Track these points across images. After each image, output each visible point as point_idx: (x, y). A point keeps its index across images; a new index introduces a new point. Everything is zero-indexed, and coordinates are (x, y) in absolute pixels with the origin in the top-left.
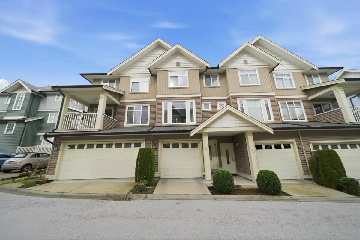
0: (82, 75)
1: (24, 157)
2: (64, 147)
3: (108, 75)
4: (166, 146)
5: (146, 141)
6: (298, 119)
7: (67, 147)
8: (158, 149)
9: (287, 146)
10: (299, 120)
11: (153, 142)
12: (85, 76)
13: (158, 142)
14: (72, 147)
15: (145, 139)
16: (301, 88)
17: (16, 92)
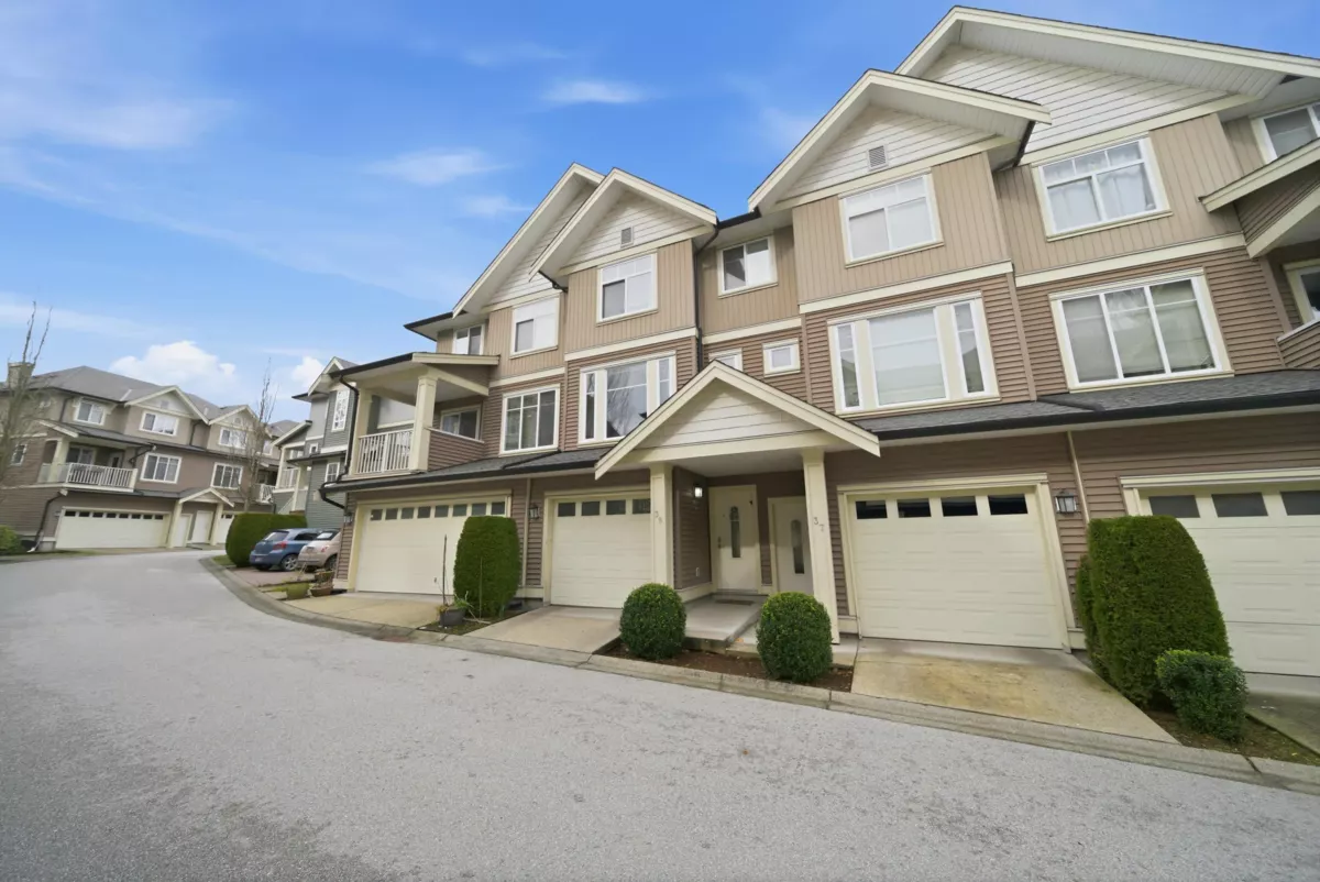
0: (410, 327)
1: (330, 539)
2: (362, 516)
3: (454, 315)
4: (566, 510)
5: (512, 495)
6: (1167, 368)
7: (370, 516)
8: (542, 518)
9: (1009, 505)
10: (1169, 375)
11: (531, 498)
12: (420, 328)
13: (543, 498)
14: (377, 515)
15: (510, 492)
16: (1205, 201)
17: (334, 389)
